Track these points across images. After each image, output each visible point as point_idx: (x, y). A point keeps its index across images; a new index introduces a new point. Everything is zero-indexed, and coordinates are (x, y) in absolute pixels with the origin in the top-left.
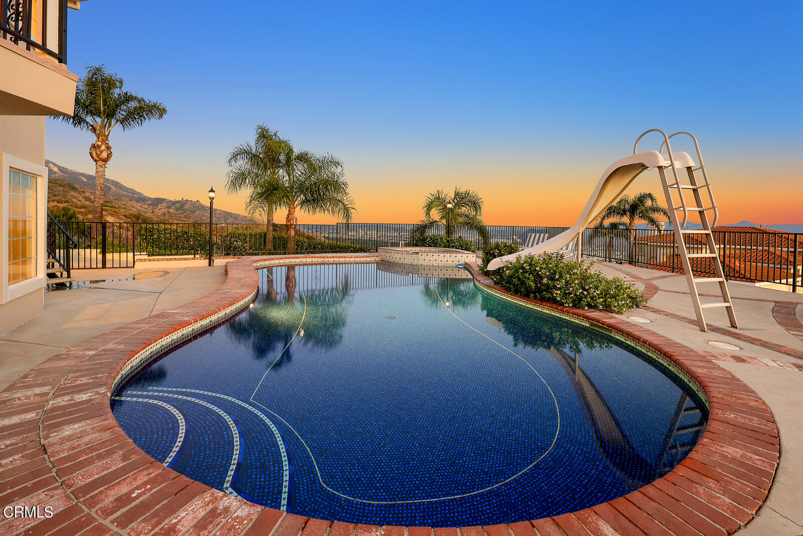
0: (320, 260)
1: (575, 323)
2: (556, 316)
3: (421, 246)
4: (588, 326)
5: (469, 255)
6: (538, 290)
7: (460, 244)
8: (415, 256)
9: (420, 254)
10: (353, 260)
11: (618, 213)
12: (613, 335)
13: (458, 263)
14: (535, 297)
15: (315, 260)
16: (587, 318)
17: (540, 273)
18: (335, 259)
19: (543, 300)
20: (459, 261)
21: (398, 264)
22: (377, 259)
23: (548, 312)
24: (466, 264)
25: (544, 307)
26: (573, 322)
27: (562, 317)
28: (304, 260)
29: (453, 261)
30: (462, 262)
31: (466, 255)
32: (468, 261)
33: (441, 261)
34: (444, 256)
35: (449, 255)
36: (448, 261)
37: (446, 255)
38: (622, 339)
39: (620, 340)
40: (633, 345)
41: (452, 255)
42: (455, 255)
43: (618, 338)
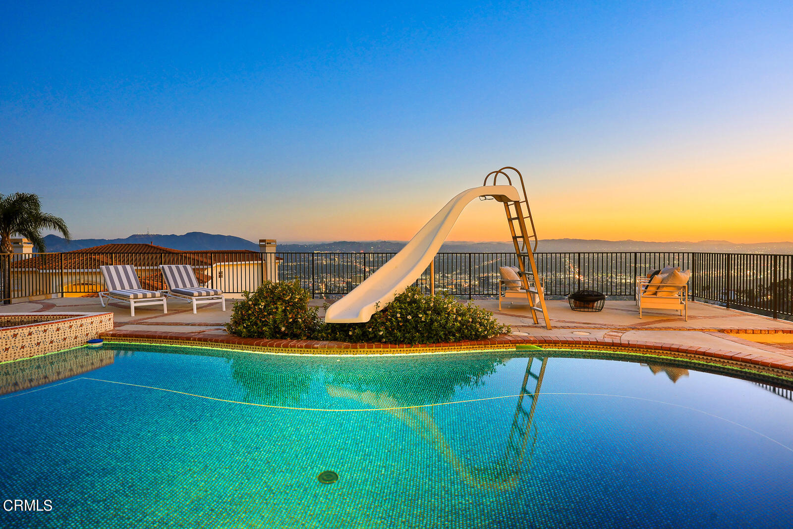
4: (515, 350)
5: (103, 318)
13: (85, 339)
20: (88, 334)
24: (100, 336)
27: (484, 351)
29: (75, 337)
30: (93, 334)
31: (99, 319)
32: (102, 330)
33: (51, 342)
34: (58, 330)
35: (67, 325)
36: (65, 339)
37: (61, 325)
38: (555, 349)
39: (552, 351)
40: (568, 350)
41: (73, 323)
42: (79, 322)
43: (550, 349)
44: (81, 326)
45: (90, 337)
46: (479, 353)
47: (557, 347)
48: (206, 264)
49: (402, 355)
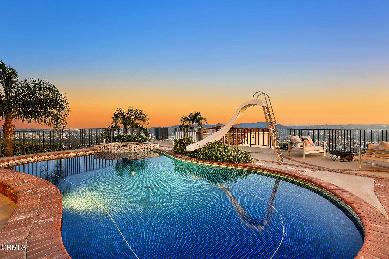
0: (52, 157)
1: (240, 169)
2: (230, 168)
3: (118, 142)
4: (247, 169)
5: (156, 144)
6: (222, 157)
7: (141, 139)
8: (125, 148)
9: (128, 146)
10: (78, 154)
11: (188, 121)
12: (258, 171)
13: (150, 149)
14: (221, 161)
15: (48, 157)
16: (246, 166)
17: (221, 150)
18: (65, 155)
19: (224, 162)
20: (151, 148)
21: (113, 153)
22: (95, 152)
23: (226, 167)
24: (154, 149)
25: (224, 165)
26: (239, 169)
27: (233, 168)
28: (38, 158)
29: (147, 149)
30: (152, 148)
31: (154, 145)
32: (155, 148)
33: (141, 149)
34: (143, 146)
35: (145, 145)
36: (145, 149)
37: (143, 145)
38: (263, 172)
39: (262, 173)
40: (269, 173)
41: (147, 145)
42: (148, 145)
43: (261, 172)
44: (149, 146)
45: (151, 149)
46: (232, 168)
47: (264, 171)
48: (245, 133)
49: (204, 164)
